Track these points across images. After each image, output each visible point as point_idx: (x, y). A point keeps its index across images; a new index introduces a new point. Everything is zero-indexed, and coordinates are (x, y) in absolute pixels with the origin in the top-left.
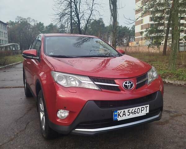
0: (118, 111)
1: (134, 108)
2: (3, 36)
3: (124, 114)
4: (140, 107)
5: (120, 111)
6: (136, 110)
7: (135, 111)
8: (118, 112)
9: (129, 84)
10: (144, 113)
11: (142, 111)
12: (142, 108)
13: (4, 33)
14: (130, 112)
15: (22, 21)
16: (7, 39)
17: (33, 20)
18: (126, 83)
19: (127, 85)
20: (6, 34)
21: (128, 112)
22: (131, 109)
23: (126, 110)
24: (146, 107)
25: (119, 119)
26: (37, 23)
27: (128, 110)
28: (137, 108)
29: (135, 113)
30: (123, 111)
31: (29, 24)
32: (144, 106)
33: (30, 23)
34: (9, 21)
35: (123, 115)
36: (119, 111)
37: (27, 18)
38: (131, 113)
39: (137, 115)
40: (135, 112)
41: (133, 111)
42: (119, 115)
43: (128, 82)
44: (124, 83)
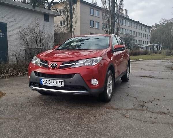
1: (53, 80)
2: (146, 37)
3: (46, 82)
4: (57, 81)
6: (54, 82)
10: (59, 85)
13: (148, 35)
16: (149, 41)
18: (52, 64)
20: (149, 35)
21: (49, 82)
22: (51, 80)
23: (48, 80)
24: (62, 81)
25: (44, 84)
27: (49, 80)
28: (55, 80)
29: (54, 83)
30: (45, 80)
32: (60, 81)
36: (43, 80)
39: (55, 85)
41: (52, 82)
42: (43, 82)
43: (54, 64)
44: (51, 64)
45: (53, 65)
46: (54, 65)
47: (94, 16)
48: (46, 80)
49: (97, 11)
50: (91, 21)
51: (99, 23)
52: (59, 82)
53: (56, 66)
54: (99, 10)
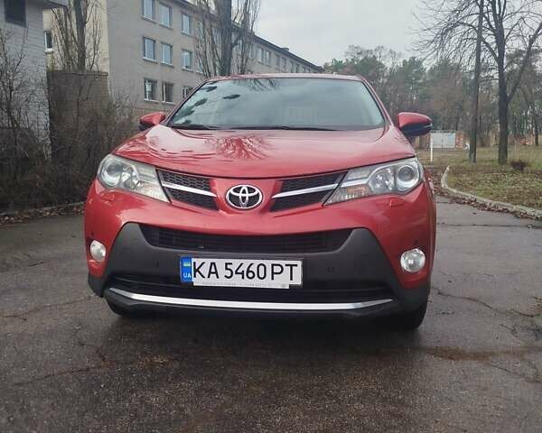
0: (193, 260)
1: (247, 263)
3: (213, 270)
4: (268, 263)
5: (202, 260)
6: (254, 268)
7: (248, 271)
8: (195, 263)
9: (244, 195)
10: (282, 282)
11: (273, 273)
12: (273, 265)
14: (231, 271)
15: (361, 58)
17: (391, 51)
18: (237, 190)
19: (238, 197)
21: (227, 269)
22: (236, 262)
23: (220, 263)
24: (291, 266)
25: (198, 281)
26: (404, 61)
27: (227, 264)
28: (257, 262)
29: (251, 275)
30: (208, 261)
31: (380, 63)
32: (283, 263)
33: (383, 62)
34: (329, 61)
35: (210, 273)
36: (198, 261)
37: (373, 49)
38: (237, 273)
40: (248, 273)
41: (244, 268)
42: (197, 270)
43: (245, 187)
44: (231, 191)
45: (240, 195)
46: (247, 195)
47: (155, 23)
48: (212, 264)
49: (163, 7)
50: (144, 38)
51: (171, 47)
52: (277, 269)
53: (254, 199)
54: (170, 4)
